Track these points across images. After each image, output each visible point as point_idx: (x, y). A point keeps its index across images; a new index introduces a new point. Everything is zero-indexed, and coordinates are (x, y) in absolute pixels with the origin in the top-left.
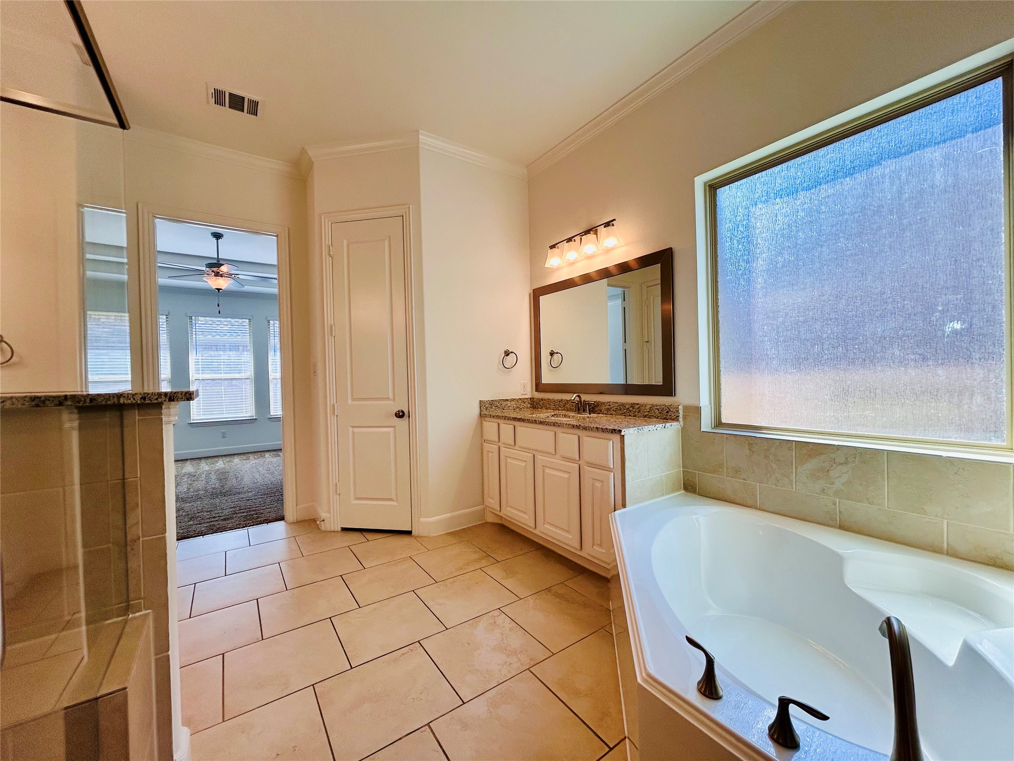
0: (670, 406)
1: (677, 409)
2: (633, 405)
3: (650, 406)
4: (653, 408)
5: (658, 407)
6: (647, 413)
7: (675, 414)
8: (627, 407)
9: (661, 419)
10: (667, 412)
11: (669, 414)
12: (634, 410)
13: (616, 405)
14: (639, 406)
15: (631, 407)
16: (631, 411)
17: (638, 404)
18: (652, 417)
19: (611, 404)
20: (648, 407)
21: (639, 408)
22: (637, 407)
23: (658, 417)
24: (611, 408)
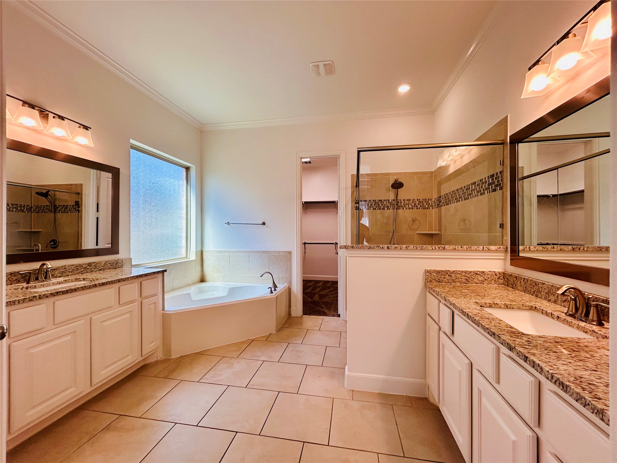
0: (118, 260)
1: (122, 261)
2: (90, 264)
3: (104, 262)
4: (107, 263)
5: (110, 262)
6: (102, 268)
7: (121, 264)
8: (84, 266)
9: (112, 269)
10: (116, 264)
11: (117, 265)
12: (91, 268)
13: (73, 267)
14: (95, 264)
15: (88, 266)
16: (88, 269)
17: (94, 263)
18: (105, 269)
19: (67, 267)
20: (103, 264)
21: (95, 265)
22: (93, 265)
23: (110, 268)
24: (66, 271)
